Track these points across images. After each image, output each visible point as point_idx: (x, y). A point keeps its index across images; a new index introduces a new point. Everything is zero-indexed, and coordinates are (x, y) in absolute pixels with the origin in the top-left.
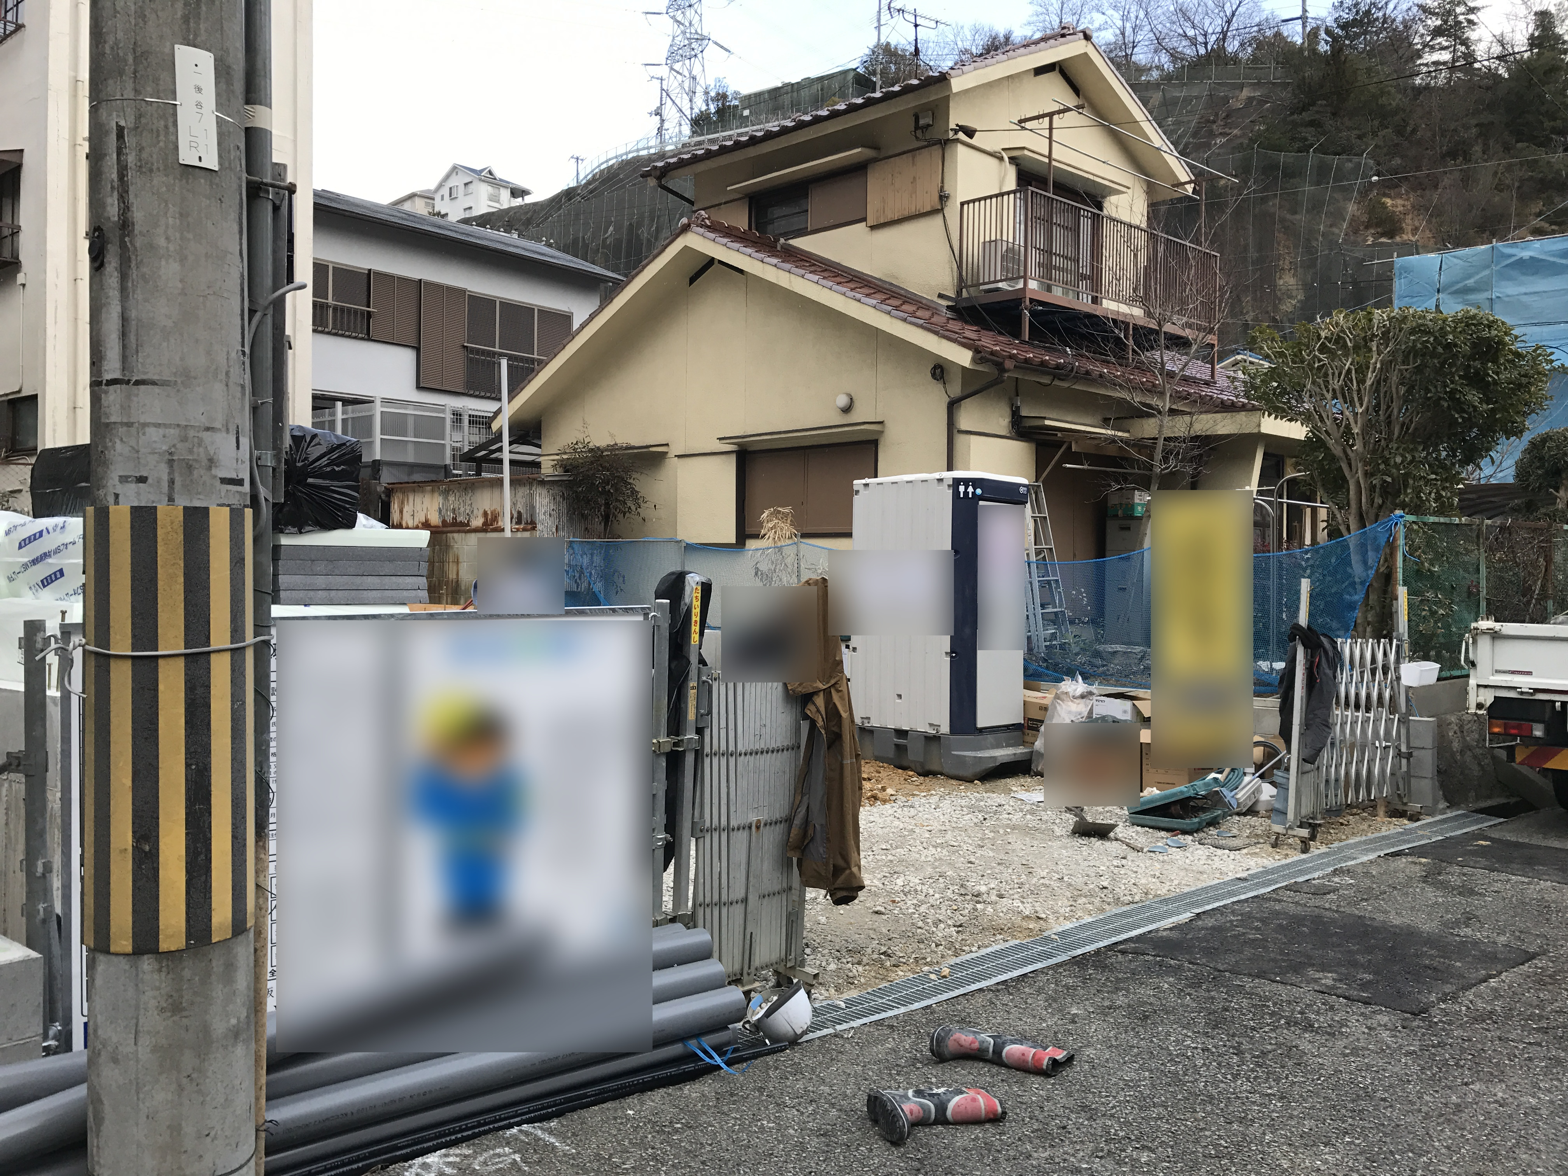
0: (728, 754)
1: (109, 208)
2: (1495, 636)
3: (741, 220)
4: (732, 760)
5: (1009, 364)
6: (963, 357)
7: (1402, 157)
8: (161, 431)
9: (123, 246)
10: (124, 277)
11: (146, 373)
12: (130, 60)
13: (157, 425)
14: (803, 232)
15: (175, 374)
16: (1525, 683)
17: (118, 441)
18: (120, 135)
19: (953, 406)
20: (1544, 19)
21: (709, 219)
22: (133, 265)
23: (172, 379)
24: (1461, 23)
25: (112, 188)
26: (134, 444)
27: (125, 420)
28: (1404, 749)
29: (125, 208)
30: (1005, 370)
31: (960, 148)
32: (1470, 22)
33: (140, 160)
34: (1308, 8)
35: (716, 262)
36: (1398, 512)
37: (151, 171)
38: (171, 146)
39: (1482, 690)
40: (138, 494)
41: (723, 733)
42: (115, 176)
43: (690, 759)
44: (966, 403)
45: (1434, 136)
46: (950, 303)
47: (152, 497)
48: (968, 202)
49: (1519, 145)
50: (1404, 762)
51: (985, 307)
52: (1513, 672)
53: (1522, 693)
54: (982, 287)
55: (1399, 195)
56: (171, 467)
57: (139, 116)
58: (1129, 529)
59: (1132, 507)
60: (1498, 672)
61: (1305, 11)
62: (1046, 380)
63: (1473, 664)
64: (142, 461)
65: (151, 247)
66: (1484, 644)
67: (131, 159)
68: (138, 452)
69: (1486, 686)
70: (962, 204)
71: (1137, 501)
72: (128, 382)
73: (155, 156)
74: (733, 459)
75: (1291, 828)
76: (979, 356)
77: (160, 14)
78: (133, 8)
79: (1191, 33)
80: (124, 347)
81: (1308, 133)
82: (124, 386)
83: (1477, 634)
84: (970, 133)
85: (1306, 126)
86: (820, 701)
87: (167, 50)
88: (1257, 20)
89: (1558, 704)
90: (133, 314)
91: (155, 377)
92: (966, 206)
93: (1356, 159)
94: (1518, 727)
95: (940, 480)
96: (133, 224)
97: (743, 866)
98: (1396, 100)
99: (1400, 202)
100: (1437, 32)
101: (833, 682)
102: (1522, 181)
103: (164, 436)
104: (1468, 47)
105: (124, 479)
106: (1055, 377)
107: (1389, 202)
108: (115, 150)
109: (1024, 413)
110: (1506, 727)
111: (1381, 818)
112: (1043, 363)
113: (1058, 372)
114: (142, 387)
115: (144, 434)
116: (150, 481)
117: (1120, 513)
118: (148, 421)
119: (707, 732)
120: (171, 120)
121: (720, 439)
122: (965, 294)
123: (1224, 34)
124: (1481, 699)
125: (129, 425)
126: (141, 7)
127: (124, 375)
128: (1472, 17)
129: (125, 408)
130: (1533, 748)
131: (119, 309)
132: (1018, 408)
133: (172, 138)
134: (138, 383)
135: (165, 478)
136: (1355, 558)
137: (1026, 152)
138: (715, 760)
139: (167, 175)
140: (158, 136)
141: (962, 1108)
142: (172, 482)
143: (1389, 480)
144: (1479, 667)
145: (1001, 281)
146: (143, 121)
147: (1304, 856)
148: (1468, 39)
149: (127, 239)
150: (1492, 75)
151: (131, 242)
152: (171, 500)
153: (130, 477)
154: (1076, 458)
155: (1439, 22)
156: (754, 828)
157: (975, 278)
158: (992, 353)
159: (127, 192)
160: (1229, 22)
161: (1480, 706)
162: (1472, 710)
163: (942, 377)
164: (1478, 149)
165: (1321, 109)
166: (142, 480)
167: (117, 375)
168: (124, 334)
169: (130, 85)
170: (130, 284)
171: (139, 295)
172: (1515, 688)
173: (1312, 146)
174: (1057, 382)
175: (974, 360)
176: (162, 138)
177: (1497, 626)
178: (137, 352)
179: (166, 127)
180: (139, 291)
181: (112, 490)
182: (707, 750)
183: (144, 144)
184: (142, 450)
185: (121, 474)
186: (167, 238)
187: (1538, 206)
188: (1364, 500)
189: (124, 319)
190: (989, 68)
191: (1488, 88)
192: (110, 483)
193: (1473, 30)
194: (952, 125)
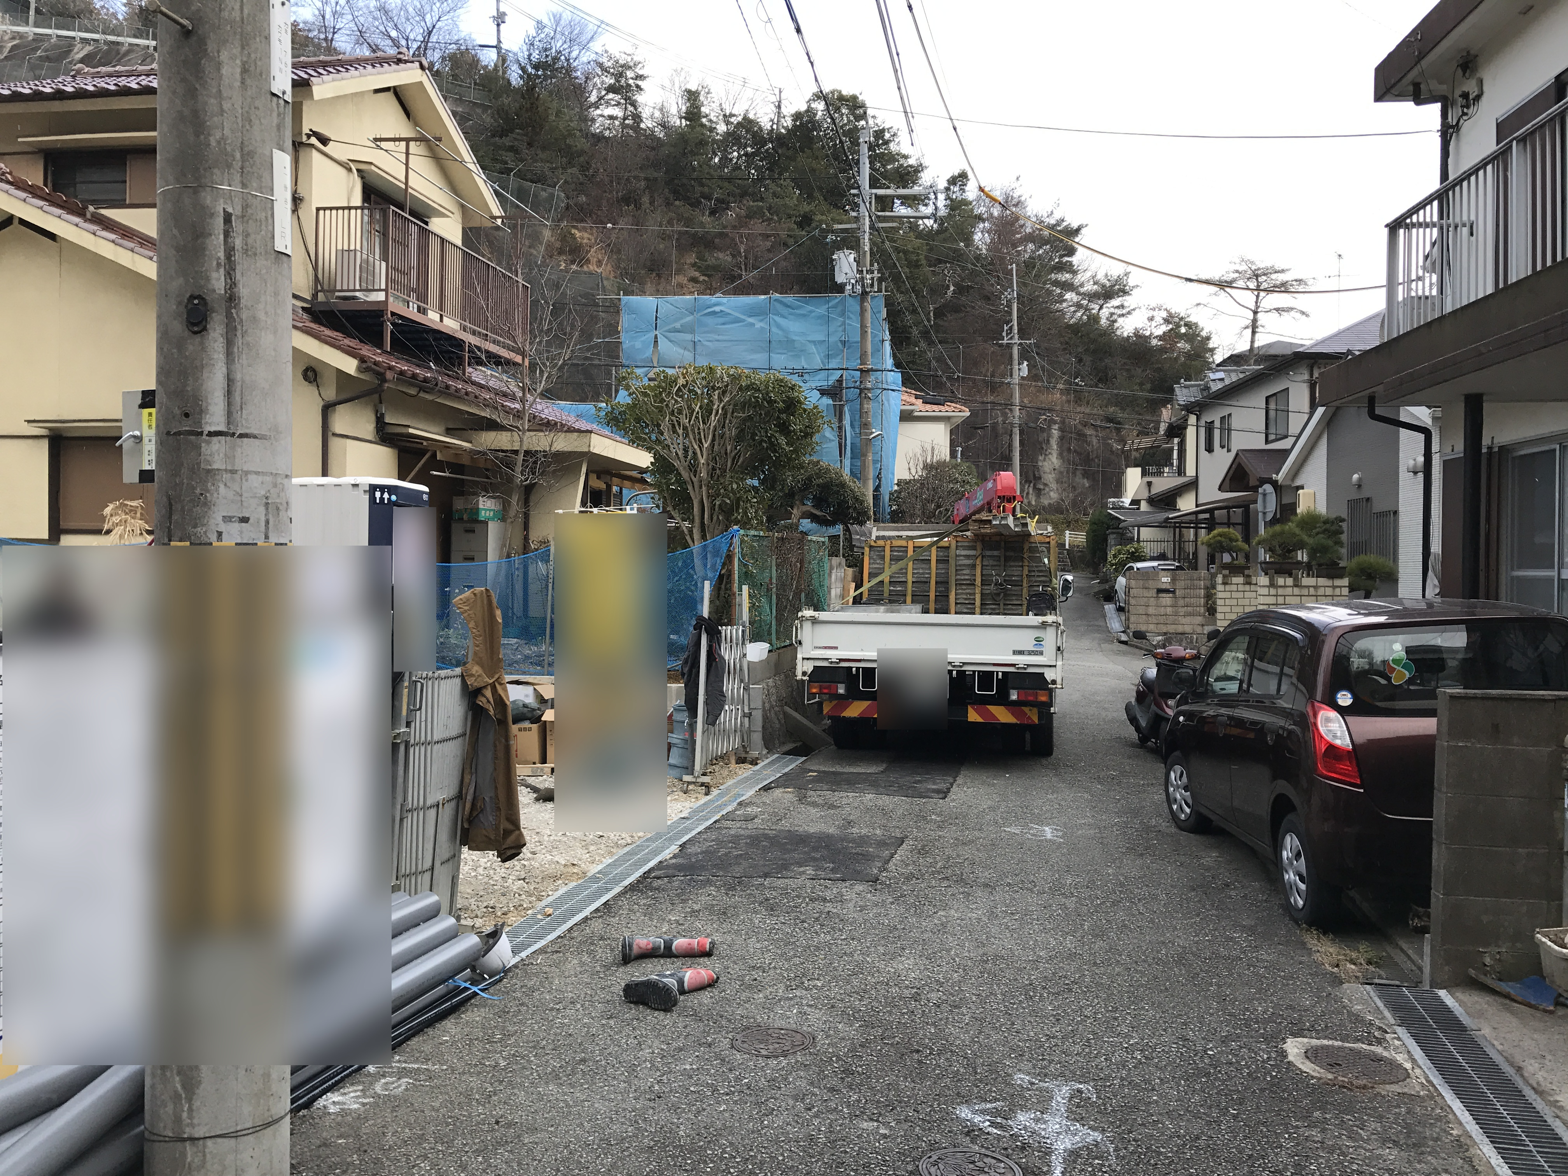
0: (427, 743)
1: (214, 282)
2: (814, 621)
3: (35, 176)
4: (429, 748)
5: (389, 375)
6: (349, 365)
7: (587, 196)
8: (260, 478)
9: (229, 315)
10: (229, 343)
11: (247, 428)
12: (238, 155)
13: (257, 473)
14: (121, 204)
15: (270, 429)
16: (834, 655)
17: (222, 486)
18: (228, 218)
19: (327, 409)
20: (692, 96)
21: (10, 173)
22: (239, 333)
23: (268, 433)
24: (631, 86)
25: (219, 265)
26: (238, 490)
27: (229, 468)
28: (746, 711)
29: (232, 284)
30: (384, 380)
31: (315, 153)
32: (638, 86)
33: (246, 245)
34: (502, 40)
35: (16, 222)
36: (736, 527)
37: (255, 254)
38: (270, 236)
39: (805, 661)
40: (241, 532)
41: (423, 724)
42: (221, 255)
43: (402, 748)
44: (340, 408)
45: (612, 182)
46: (305, 305)
47: (253, 535)
48: (325, 209)
49: (677, 203)
50: (747, 719)
51: (346, 314)
52: (826, 648)
53: (832, 662)
54: (337, 294)
55: (584, 229)
56: (267, 509)
57: (245, 207)
58: (473, 531)
59: (477, 510)
60: (816, 648)
61: (499, 41)
62: (413, 391)
63: (800, 643)
64: (245, 504)
65: (254, 319)
66: (807, 626)
67: (238, 242)
68: (241, 496)
69: (808, 659)
70: (318, 209)
71: (481, 506)
72: (233, 434)
73: (258, 242)
74: (45, 444)
75: (698, 777)
76: (364, 366)
77: (262, 121)
78: (240, 111)
79: (394, 34)
80: (229, 404)
81: (509, 157)
82: (228, 438)
83: (803, 619)
84: (324, 141)
85: (507, 151)
86: (488, 693)
87: (267, 153)
88: (456, 38)
89: (854, 669)
90: (238, 376)
91: (256, 432)
92: (321, 212)
93: (550, 190)
94: (828, 688)
95: (355, 486)
96: (239, 298)
97: (432, 839)
98: (581, 143)
99: (586, 235)
100: (611, 89)
101: (497, 676)
102: (680, 232)
103: (262, 483)
104: (636, 110)
105: (227, 519)
106: (421, 389)
107: (578, 234)
108: (222, 232)
109: (388, 420)
110: (821, 688)
111: (733, 765)
112: (414, 376)
113: (424, 385)
114: (245, 440)
115: (247, 480)
116: (251, 521)
117: (465, 517)
118: (251, 469)
119: (413, 724)
120: (270, 213)
121: (29, 421)
122: (321, 297)
123: (426, 41)
124: (805, 669)
125: (233, 472)
126: (247, 112)
127: (229, 429)
128: (639, 83)
129: (229, 457)
130: (834, 702)
131: (224, 370)
132: (383, 415)
133: (270, 228)
134: (241, 436)
135: (263, 519)
136: (697, 562)
137: (373, 168)
138: (417, 748)
139: (266, 260)
140: (261, 226)
141: (693, 981)
142: (267, 522)
143: (728, 501)
144: (803, 643)
145: (358, 291)
146: (250, 211)
147: (708, 798)
148: (636, 101)
149: (233, 311)
150: (652, 136)
151: (237, 313)
152: (267, 537)
153: (233, 517)
154: (440, 466)
155: (612, 81)
156: (441, 806)
157: (332, 282)
158: (376, 363)
159: (234, 270)
160: (430, 33)
161: (804, 674)
162: (799, 677)
163: (315, 380)
164: (646, 199)
165: (518, 137)
166: (245, 520)
167: (222, 428)
168: (229, 393)
169: (237, 178)
170: (236, 350)
171: (244, 360)
172: (827, 659)
173: (511, 170)
174: (422, 394)
175: (359, 369)
176: (263, 227)
177: (816, 614)
178: (242, 408)
179: (266, 217)
180: (244, 356)
181: (214, 528)
182: (412, 741)
183: (250, 231)
184: (245, 495)
185: (225, 514)
186: (266, 313)
187: (691, 258)
188: (706, 516)
189: (230, 380)
190: (344, 82)
191: (653, 149)
192: (212, 522)
193: (640, 94)
194: (306, 130)
